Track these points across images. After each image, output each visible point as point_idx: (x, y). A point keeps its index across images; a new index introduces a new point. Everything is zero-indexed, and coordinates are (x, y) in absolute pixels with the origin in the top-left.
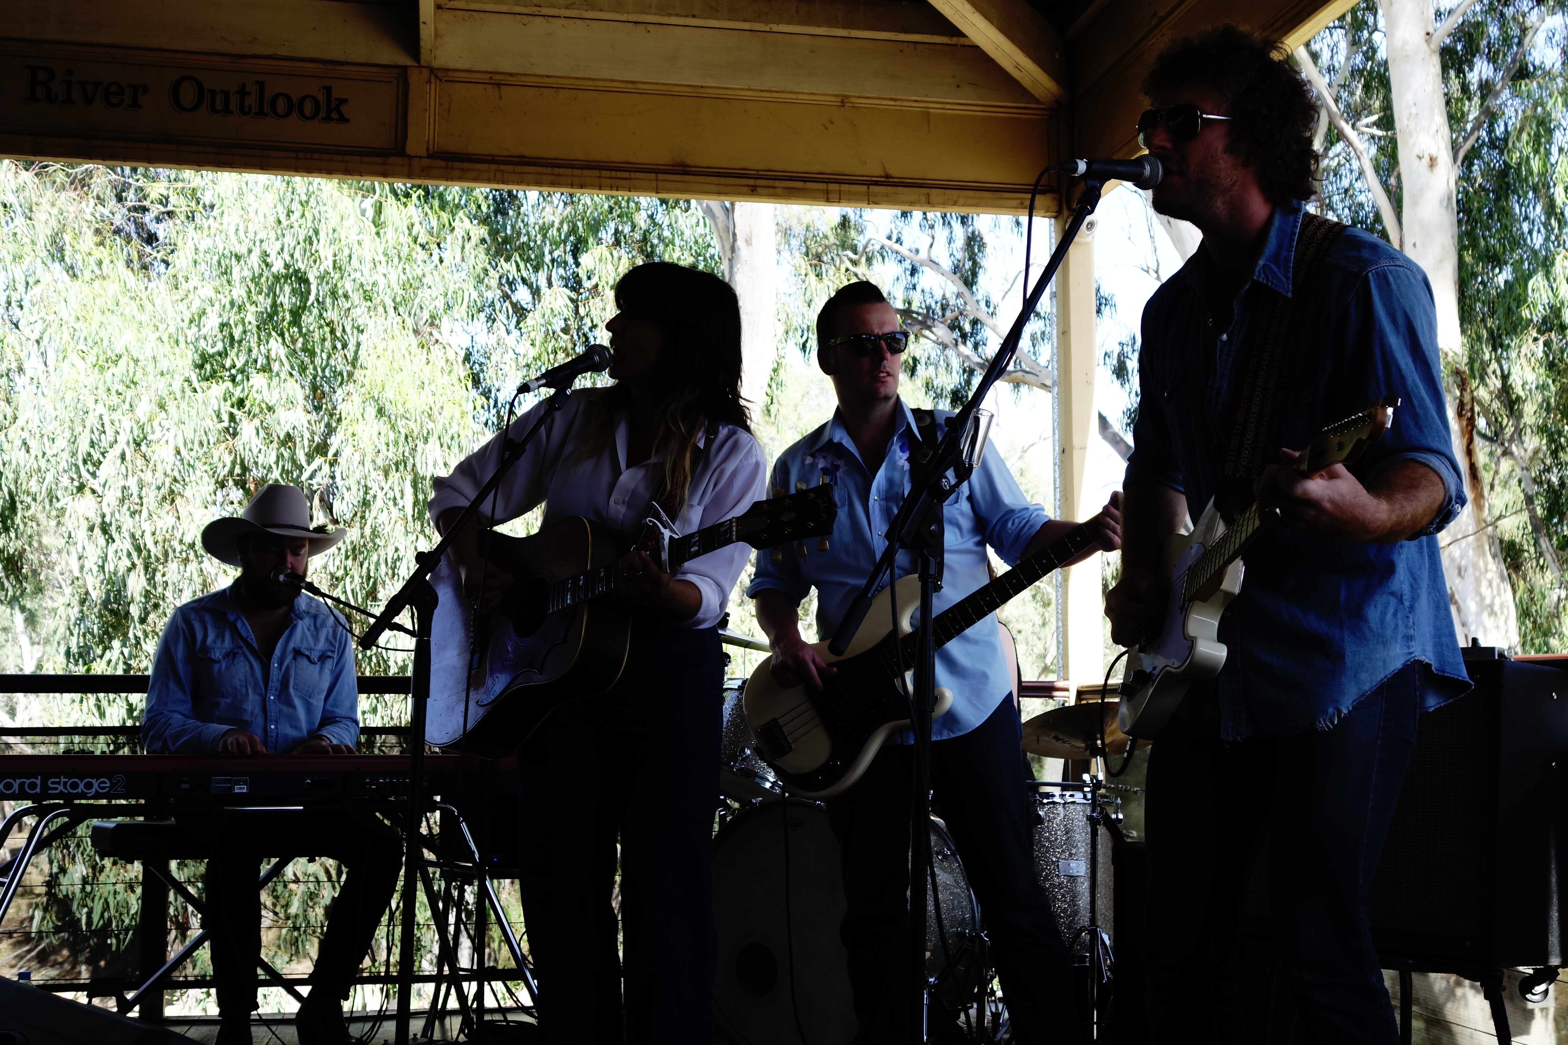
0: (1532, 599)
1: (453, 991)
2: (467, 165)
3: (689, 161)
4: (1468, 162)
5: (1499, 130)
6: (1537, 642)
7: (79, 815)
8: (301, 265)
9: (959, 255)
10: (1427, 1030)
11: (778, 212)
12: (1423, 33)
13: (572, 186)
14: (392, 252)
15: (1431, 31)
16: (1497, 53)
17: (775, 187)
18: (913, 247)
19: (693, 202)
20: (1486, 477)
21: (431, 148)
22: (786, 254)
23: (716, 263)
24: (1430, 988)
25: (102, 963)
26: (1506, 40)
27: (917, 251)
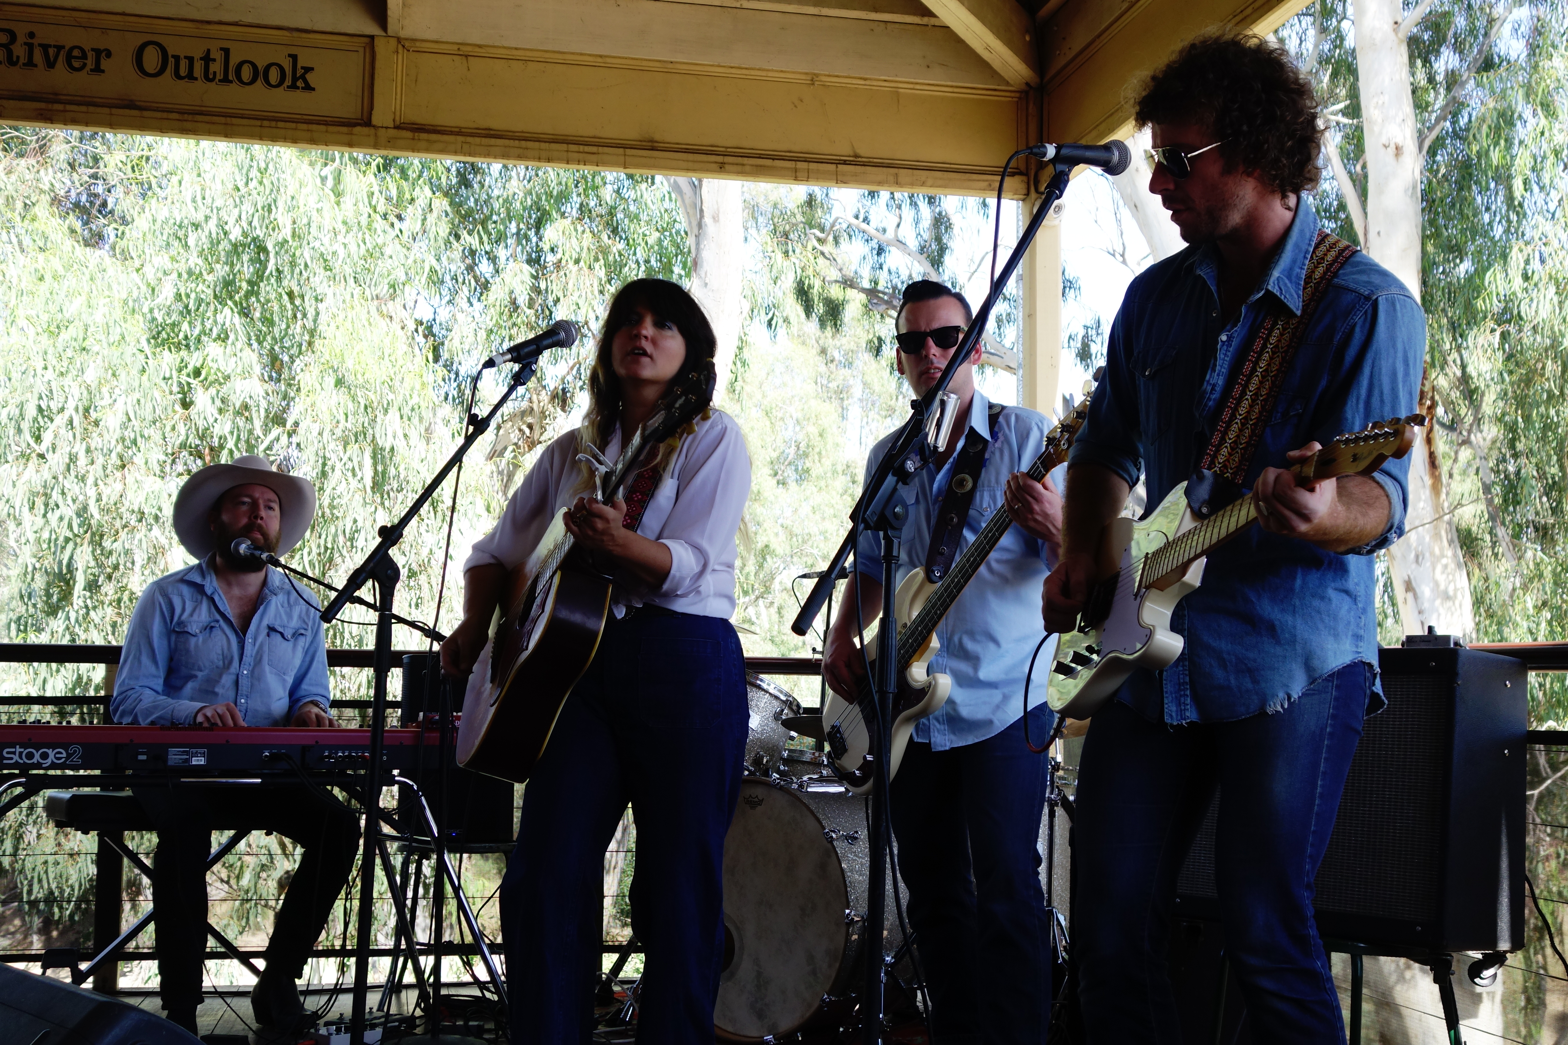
0: (1487, 587)
1: (410, 965)
2: (434, 137)
3: (657, 137)
4: (1432, 152)
5: (1463, 122)
6: (1491, 630)
7: (33, 787)
8: (259, 233)
9: (926, 236)
10: (1377, 1013)
11: (745, 189)
12: (1392, 22)
13: (539, 159)
14: (352, 221)
15: (1400, 21)
16: (1463, 42)
17: (743, 165)
18: (881, 226)
19: (659, 178)
20: (1445, 467)
21: (397, 118)
22: (753, 231)
23: (682, 238)
24: (1380, 971)
25: (55, 934)
26: (1472, 31)
27: (884, 231)
